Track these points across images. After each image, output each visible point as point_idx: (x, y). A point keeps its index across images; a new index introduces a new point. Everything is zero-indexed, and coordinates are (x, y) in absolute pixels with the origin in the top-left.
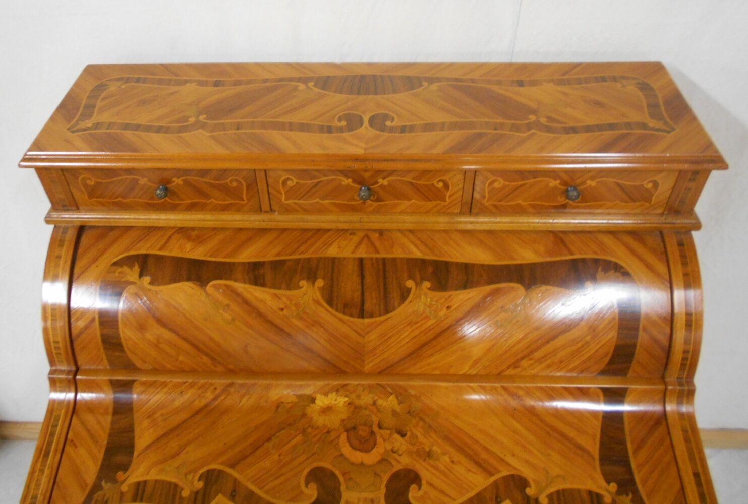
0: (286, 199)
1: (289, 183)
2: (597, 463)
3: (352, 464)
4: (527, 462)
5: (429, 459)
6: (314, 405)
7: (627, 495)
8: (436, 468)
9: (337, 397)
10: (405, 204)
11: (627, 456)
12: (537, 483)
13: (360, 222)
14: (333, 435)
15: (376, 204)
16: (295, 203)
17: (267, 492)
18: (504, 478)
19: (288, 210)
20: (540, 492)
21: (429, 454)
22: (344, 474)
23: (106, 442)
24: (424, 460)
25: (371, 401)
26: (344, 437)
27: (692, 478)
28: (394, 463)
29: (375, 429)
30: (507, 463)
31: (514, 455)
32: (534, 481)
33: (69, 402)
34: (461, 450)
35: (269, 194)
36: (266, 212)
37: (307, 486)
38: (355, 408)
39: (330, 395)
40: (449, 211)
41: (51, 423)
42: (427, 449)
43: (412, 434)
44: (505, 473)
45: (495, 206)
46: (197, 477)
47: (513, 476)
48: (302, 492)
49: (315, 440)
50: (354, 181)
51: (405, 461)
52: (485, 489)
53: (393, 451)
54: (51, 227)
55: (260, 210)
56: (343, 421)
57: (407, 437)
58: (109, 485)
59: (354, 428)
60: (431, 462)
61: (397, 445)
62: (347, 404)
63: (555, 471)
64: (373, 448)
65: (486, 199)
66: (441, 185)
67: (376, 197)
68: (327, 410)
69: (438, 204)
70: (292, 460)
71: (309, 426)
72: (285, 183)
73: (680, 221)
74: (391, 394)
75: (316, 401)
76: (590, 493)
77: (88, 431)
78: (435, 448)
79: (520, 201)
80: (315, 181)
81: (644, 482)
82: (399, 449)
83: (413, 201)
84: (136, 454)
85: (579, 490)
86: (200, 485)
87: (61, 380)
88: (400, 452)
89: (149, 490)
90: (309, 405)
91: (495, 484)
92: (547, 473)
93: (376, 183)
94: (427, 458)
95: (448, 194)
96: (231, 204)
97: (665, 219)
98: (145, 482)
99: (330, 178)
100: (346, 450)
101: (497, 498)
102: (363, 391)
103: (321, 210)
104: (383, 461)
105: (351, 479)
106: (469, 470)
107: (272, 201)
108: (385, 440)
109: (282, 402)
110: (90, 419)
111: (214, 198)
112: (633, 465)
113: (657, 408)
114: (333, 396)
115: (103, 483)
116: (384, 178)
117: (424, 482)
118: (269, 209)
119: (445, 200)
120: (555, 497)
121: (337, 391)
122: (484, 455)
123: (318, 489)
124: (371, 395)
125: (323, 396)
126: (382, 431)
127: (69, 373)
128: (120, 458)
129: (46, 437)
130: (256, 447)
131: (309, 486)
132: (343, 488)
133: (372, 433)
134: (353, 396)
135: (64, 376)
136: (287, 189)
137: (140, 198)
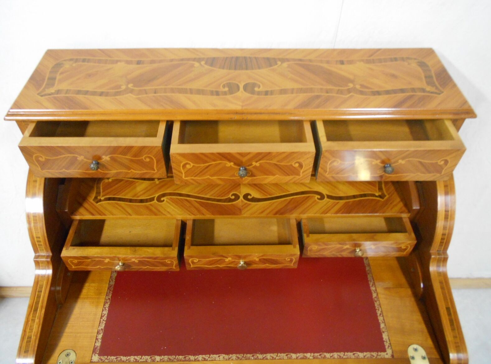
33: (48, 276)
80: (207, 164)
87: (43, 262)
127: (47, 257)
129: (34, 299)
135: (44, 260)
136: (186, 171)
137: (79, 169)
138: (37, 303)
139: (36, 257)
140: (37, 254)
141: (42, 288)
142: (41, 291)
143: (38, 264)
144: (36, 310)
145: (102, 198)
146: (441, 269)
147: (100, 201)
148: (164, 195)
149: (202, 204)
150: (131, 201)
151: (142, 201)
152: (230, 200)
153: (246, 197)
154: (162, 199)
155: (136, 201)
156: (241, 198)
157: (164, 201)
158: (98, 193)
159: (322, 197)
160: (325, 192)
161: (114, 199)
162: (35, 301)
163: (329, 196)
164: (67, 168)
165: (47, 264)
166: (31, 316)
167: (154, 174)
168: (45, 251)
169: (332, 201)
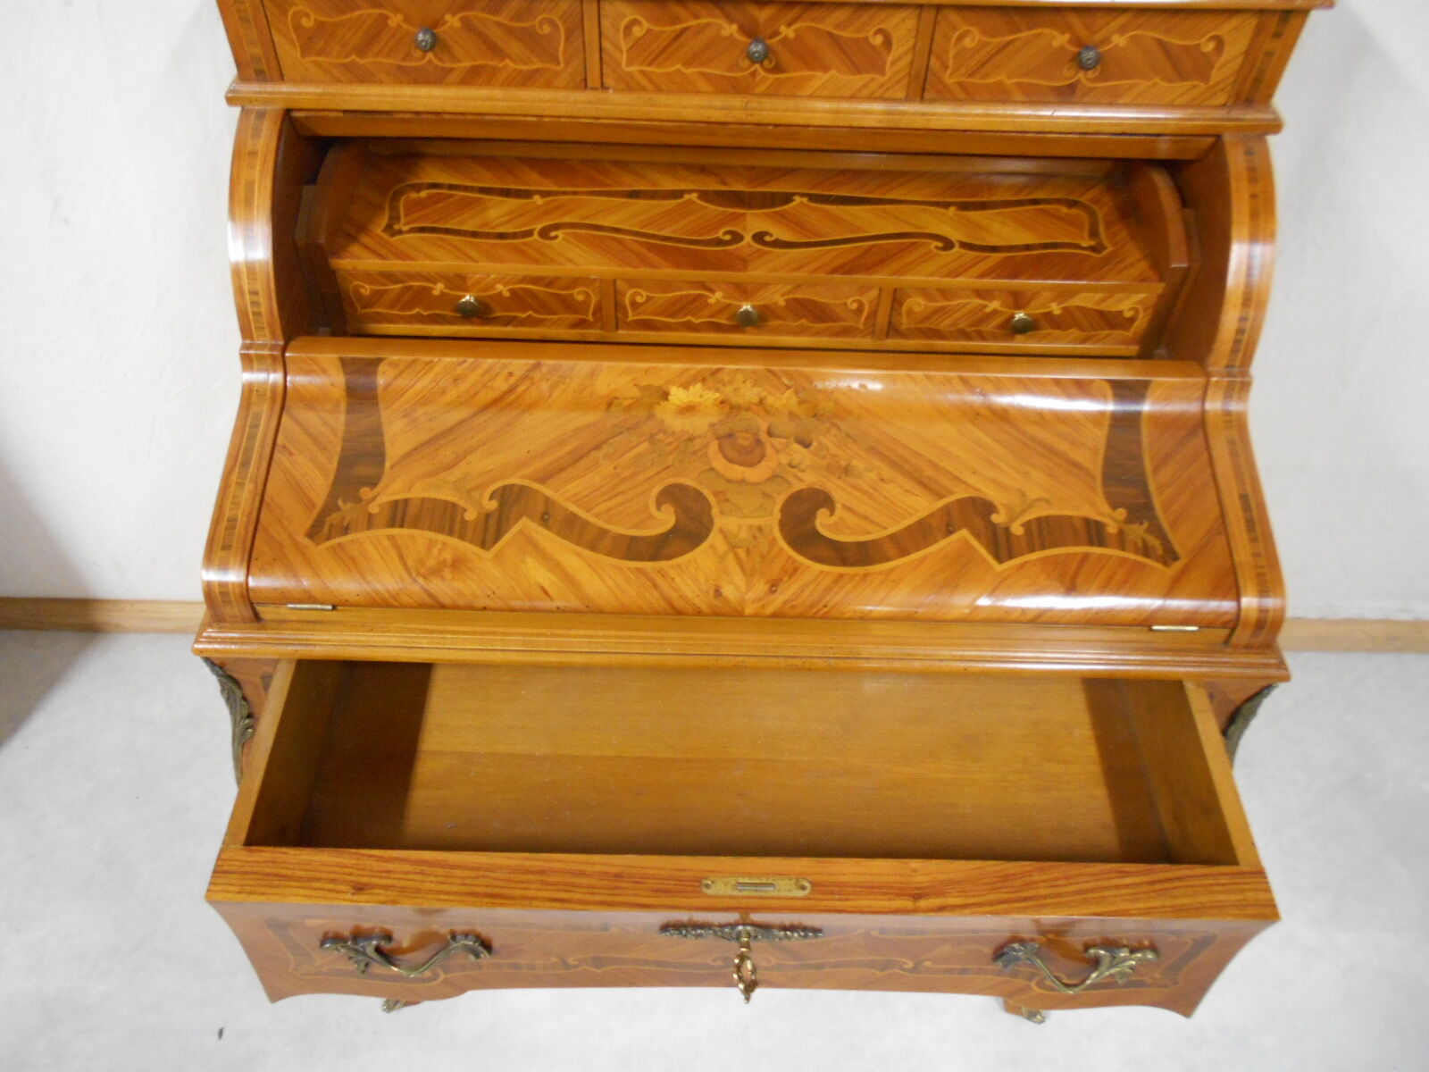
0: (630, 63)
1: (638, 31)
2: (1099, 484)
3: (729, 481)
4: (994, 481)
5: (846, 476)
6: (666, 402)
7: (1141, 524)
8: (857, 488)
9: (704, 390)
10: (820, 78)
11: (1143, 474)
12: (1009, 508)
13: (746, 109)
14: (697, 444)
15: (773, 77)
16: (642, 72)
17: (596, 516)
18: (959, 501)
19: (629, 86)
20: (1013, 519)
21: (847, 470)
22: (716, 494)
23: (339, 448)
24: (840, 478)
25: (755, 399)
26: (714, 446)
27: (1237, 503)
28: (791, 479)
29: (763, 436)
30: (965, 483)
31: (974, 473)
32: (1004, 505)
33: (274, 387)
34: (894, 465)
35: (601, 50)
36: (593, 89)
37: (659, 507)
38: (732, 408)
39: (691, 388)
41: (248, 423)
42: (844, 464)
43: (820, 444)
44: (961, 494)
45: (962, 85)
46: (487, 494)
47: (972, 500)
48: (651, 517)
49: (669, 448)
50: (742, 29)
51: (809, 479)
52: (931, 515)
53: (791, 466)
54: (237, 111)
55: (584, 85)
56: (712, 425)
57: (812, 448)
58: (349, 505)
59: (730, 435)
60: (850, 480)
61: (796, 459)
62: (719, 401)
63: (1034, 493)
64: (759, 462)
65: (949, 72)
66: (879, 40)
67: (773, 64)
68: (688, 409)
69: (873, 80)
70: (634, 475)
71: (659, 431)
72: (628, 28)
73: (1250, 116)
74: (788, 387)
75: (670, 397)
76: (1087, 521)
77: (310, 435)
78: (855, 463)
79: (1002, 77)
80: (679, 27)
81: (1166, 508)
82: (800, 463)
83: (833, 72)
84: (388, 465)
85: (1070, 517)
86: (494, 505)
87: (261, 358)
88: (803, 467)
89: (412, 510)
90: (658, 403)
91: (946, 510)
92: (1023, 495)
93: (776, 33)
94: (843, 476)
95: (890, 59)
96: (537, 70)
97: (1228, 113)
98: (406, 501)
99: (703, 21)
100: (719, 463)
101: (948, 526)
102: (744, 382)
103: (683, 86)
104: (774, 477)
105: (727, 500)
106: (907, 491)
107: (604, 67)
108: (778, 451)
109: (616, 398)
110: (310, 418)
111: (511, 59)
112: (1152, 487)
113: (1192, 408)
114: (697, 388)
115: (340, 503)
116: (789, 25)
117: (838, 506)
118: (598, 84)
119: (882, 72)
120: (1034, 527)
121: (704, 380)
122: (929, 472)
123: (676, 513)
124: (757, 390)
125: (681, 390)
126: (772, 439)
127: (273, 347)
128: (362, 470)
129: (241, 441)
130: (577, 457)
131: (663, 508)
132: (715, 511)
133: (758, 442)
134: (728, 390)
135: (266, 352)
136: (630, 44)
137: (388, 55)
138: (249, 449)
139: (245, 347)
140: (248, 342)
141: (260, 419)
142: (257, 426)
143: (248, 361)
144: (246, 464)
145: (405, 228)
147: (400, 232)
148: (556, 227)
149: (650, 247)
150: (474, 234)
151: (501, 236)
152: (720, 242)
153: (759, 237)
154: (553, 234)
155: (487, 236)
156: (748, 239)
157: (556, 237)
158: (395, 218)
159: (948, 245)
160: (954, 236)
161: (433, 230)
162: (243, 446)
163: (964, 245)
164: (362, 50)
165: (269, 361)
166: (234, 477)
167: (556, 74)
168: (267, 331)
169: (971, 254)
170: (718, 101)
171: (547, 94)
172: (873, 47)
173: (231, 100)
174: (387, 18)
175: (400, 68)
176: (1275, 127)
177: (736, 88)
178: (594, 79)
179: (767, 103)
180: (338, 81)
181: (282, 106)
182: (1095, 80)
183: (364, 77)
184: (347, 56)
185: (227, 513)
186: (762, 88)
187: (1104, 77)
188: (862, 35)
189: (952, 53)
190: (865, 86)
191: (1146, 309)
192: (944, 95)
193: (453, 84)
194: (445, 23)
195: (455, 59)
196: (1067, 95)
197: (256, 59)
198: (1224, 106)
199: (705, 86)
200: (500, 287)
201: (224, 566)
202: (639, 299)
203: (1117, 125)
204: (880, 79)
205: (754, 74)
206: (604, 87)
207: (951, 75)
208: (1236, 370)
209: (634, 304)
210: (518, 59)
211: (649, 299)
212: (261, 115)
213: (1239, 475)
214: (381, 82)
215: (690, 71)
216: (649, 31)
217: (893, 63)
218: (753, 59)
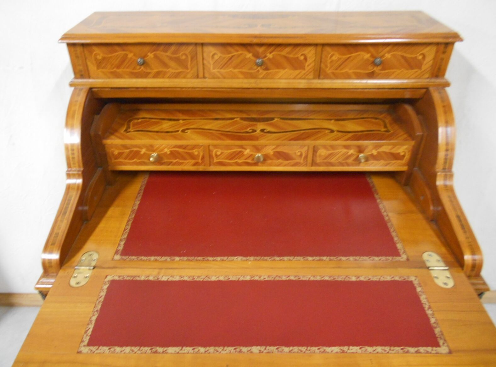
0: (214, 69)
1: (216, 57)
10: (282, 72)
13: (256, 83)
15: (265, 72)
16: (219, 72)
19: (214, 77)
27: (456, 219)
35: (203, 64)
36: (201, 78)
40: (307, 77)
41: (67, 199)
45: (333, 73)
50: (254, 55)
54: (72, 88)
55: (197, 77)
65: (328, 68)
66: (302, 58)
67: (265, 67)
69: (301, 72)
72: (213, 56)
73: (438, 81)
79: (347, 70)
80: (231, 55)
83: (286, 70)
87: (74, 175)
93: (266, 56)
95: (307, 64)
96: (180, 72)
97: (430, 80)
99: (240, 53)
103: (234, 77)
107: (205, 71)
111: (171, 68)
116: (271, 53)
119: (304, 69)
127: (79, 171)
135: (76, 173)
136: (214, 61)
137: (127, 68)
138: (66, 208)
139: (68, 171)
140: (70, 169)
142: (70, 200)
143: (69, 176)
144: (65, 213)
145: (133, 130)
146: (448, 183)
147: (130, 132)
148: (188, 129)
149: (222, 134)
150: (157, 132)
151: (167, 132)
152: (248, 132)
153: (262, 131)
154: (186, 131)
155: (162, 132)
156: (258, 131)
157: (187, 132)
158: (128, 127)
159: (332, 131)
160: (334, 128)
161: (142, 131)
162: (65, 206)
163: (338, 131)
164: (118, 67)
165: (77, 176)
166: (60, 218)
167: (188, 73)
168: (77, 165)
169: (341, 134)
170: (246, 81)
171: (184, 80)
172: (301, 61)
173: (71, 85)
174: (127, 55)
175: (132, 73)
176: (448, 84)
177: (253, 76)
178: (201, 75)
179: (263, 81)
180: (109, 78)
181: (88, 87)
182: (381, 70)
183: (118, 76)
184: (113, 68)
185: (55, 231)
186: (261, 76)
187: (384, 69)
188: (296, 56)
189: (329, 61)
190: (298, 75)
191: (409, 152)
192: (327, 77)
193: (151, 78)
194: (148, 56)
195: (152, 69)
196: (371, 75)
197: (81, 71)
198: (428, 78)
199: (241, 76)
200: (166, 150)
201: (51, 252)
202: (218, 153)
203: (391, 85)
204: (304, 72)
205: (258, 71)
206: (204, 77)
207: (329, 69)
208: (446, 170)
209: (216, 156)
210: (174, 68)
211: (222, 153)
212: (81, 90)
213: (455, 209)
214: (124, 78)
215: (236, 71)
216: (220, 57)
217: (308, 66)
218: (258, 65)
